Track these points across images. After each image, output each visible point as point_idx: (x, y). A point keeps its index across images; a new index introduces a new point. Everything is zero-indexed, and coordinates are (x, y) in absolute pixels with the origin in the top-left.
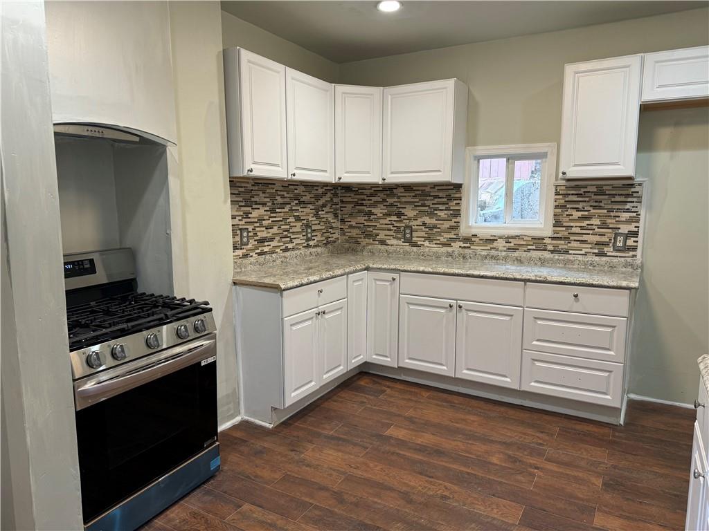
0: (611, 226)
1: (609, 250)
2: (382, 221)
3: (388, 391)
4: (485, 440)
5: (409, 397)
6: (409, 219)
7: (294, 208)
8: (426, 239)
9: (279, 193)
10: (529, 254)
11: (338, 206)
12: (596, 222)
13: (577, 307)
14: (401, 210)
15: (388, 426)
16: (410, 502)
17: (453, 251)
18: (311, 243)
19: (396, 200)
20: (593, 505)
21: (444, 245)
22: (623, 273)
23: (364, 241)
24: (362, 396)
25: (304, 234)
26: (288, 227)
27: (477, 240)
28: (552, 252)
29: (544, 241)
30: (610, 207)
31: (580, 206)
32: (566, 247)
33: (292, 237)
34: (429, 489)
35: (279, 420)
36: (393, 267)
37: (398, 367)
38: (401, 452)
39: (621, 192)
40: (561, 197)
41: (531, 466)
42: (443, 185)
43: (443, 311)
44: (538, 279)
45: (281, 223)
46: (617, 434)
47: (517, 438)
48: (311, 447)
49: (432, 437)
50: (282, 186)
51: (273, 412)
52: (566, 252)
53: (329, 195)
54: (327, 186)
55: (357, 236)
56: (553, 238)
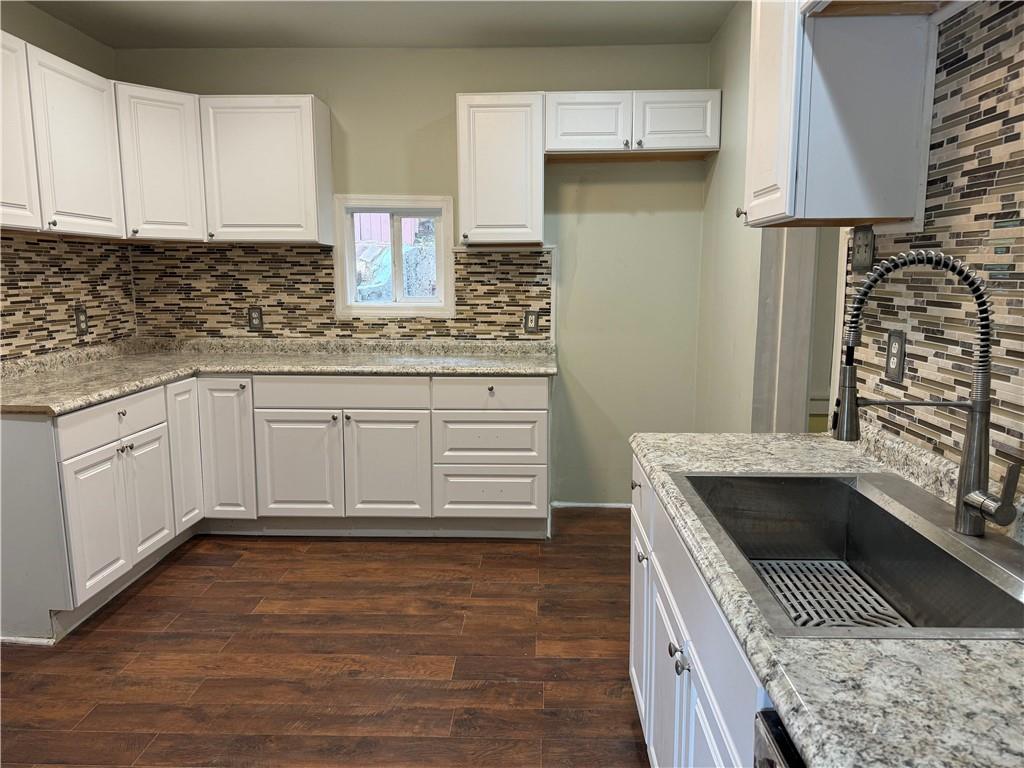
0: (521, 303)
1: (520, 332)
2: (211, 301)
3: (246, 555)
4: (395, 589)
5: (280, 556)
6: (256, 296)
7: (51, 280)
8: (285, 325)
9: (22, 254)
10: (430, 342)
11: (128, 278)
12: (504, 298)
13: (493, 402)
14: (240, 282)
15: (255, 601)
16: (307, 691)
17: (328, 342)
18: (88, 338)
19: (232, 268)
20: (532, 635)
21: (313, 333)
22: (538, 359)
23: (181, 333)
24: (205, 569)
25: (74, 323)
26: (43, 312)
27: (360, 325)
28: (457, 337)
29: (447, 324)
30: (518, 279)
31: (485, 278)
32: (472, 330)
33: (51, 329)
34: (331, 668)
35: (66, 629)
36: (240, 368)
37: (258, 518)
38: (282, 632)
39: (529, 262)
40: (462, 267)
41: (456, 607)
42: (304, 247)
43: (323, 426)
44: (446, 371)
45: (28, 306)
46: (545, 549)
47: (435, 577)
48: (132, 656)
49: (323, 602)
50: (27, 243)
51: (54, 618)
52: (473, 337)
53: (113, 259)
54: (108, 244)
55: (168, 325)
56: (457, 320)
